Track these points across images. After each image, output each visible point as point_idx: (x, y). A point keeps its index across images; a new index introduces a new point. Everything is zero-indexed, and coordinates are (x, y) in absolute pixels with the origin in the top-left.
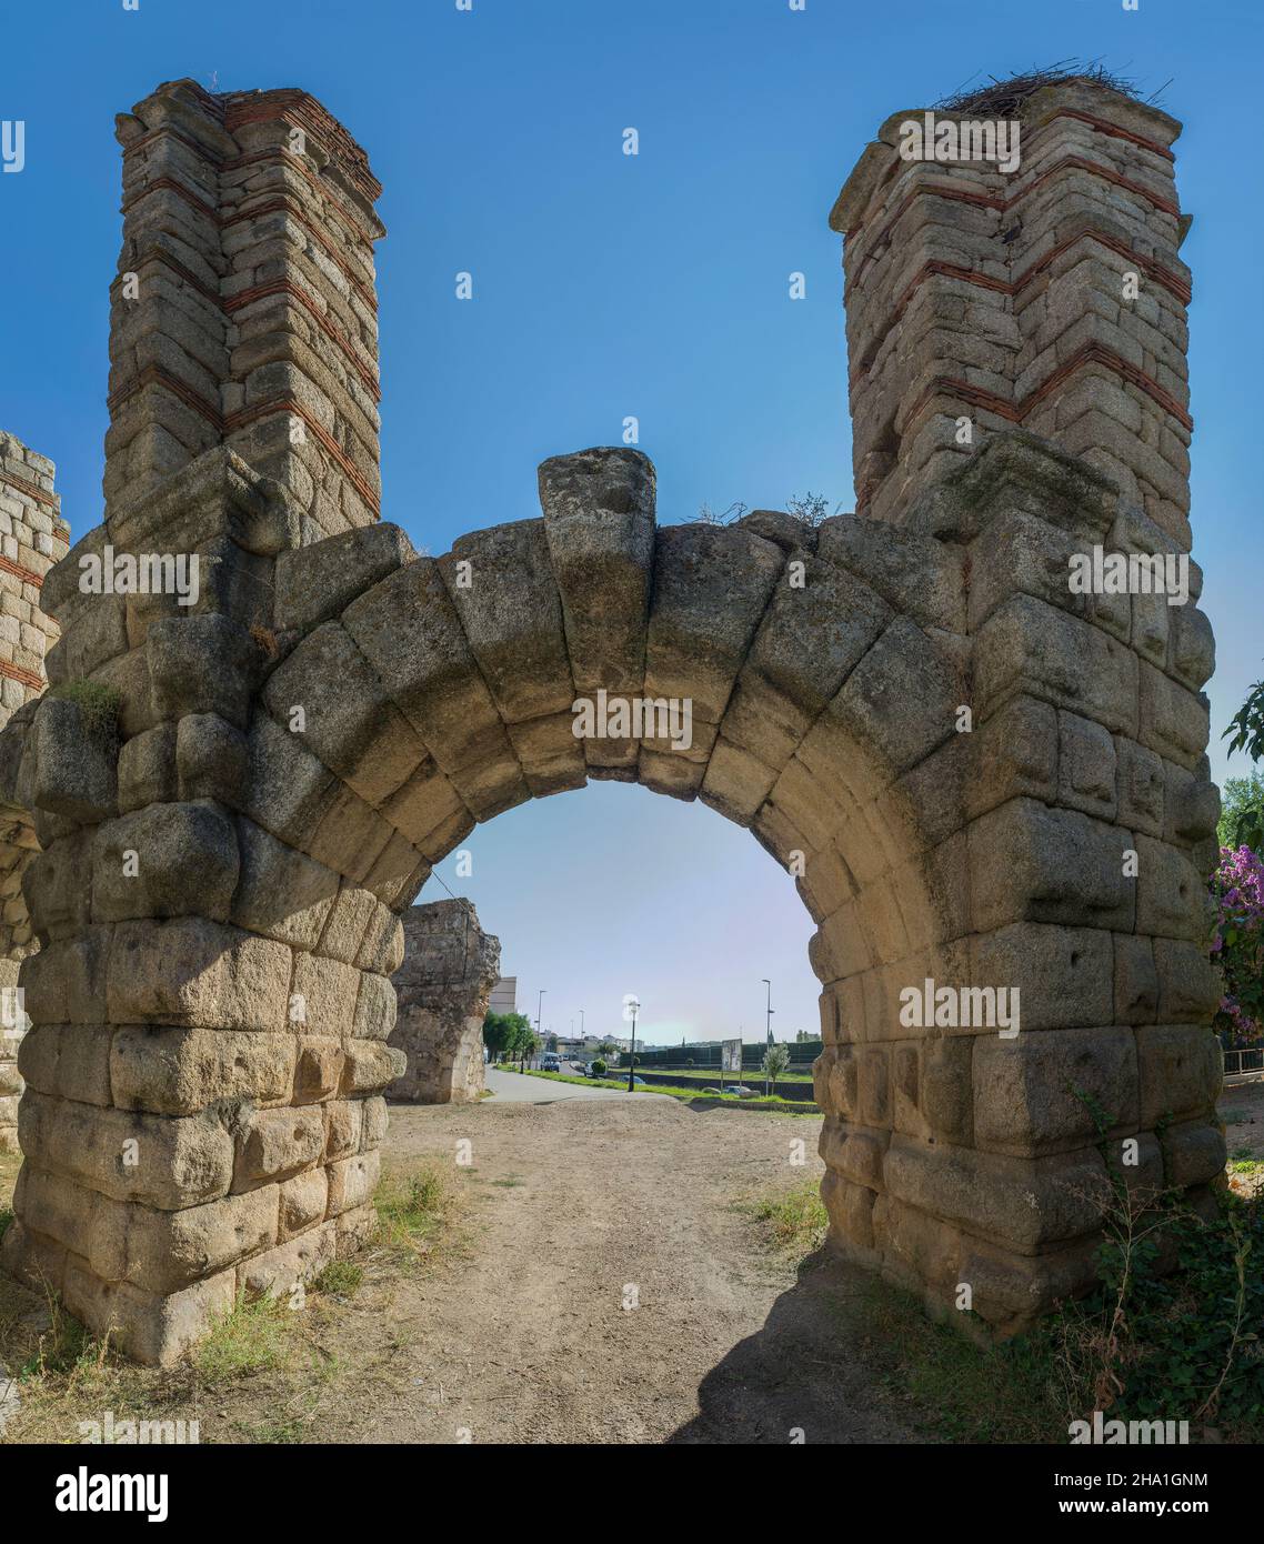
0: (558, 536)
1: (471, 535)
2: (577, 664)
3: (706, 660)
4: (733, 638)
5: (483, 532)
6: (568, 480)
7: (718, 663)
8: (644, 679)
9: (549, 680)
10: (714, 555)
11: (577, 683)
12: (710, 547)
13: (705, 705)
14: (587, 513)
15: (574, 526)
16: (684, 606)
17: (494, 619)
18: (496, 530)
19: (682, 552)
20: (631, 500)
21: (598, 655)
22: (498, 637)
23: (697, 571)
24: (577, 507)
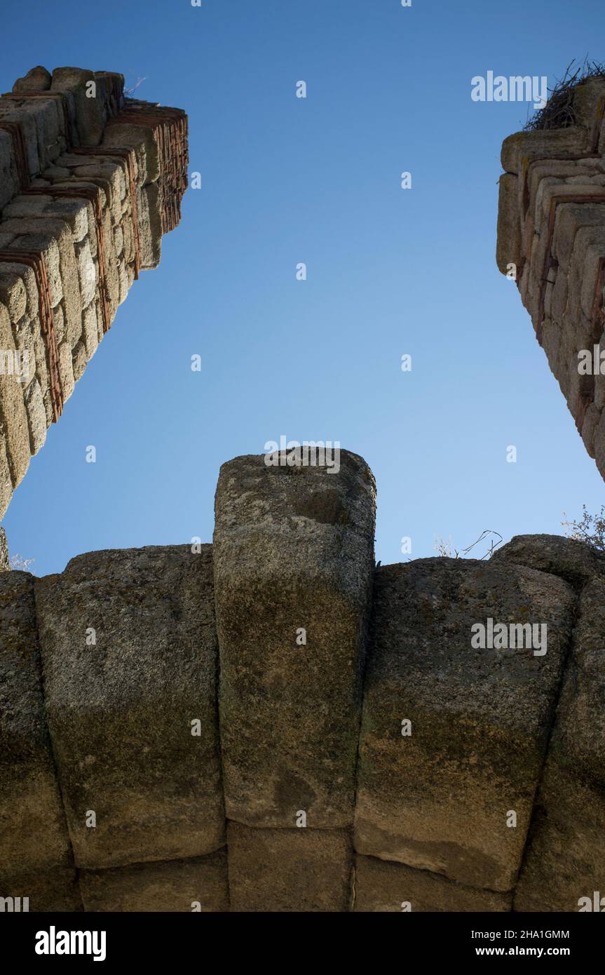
0: (230, 548)
1: (100, 553)
2: (234, 768)
3: (473, 760)
4: (518, 715)
5: (119, 551)
6: (258, 480)
7: (495, 764)
8: (354, 802)
9: (177, 793)
10: (466, 597)
11: (230, 803)
12: (457, 587)
14: (277, 520)
15: (256, 536)
16: (425, 670)
17: (100, 672)
19: (415, 595)
20: (340, 508)
21: (273, 752)
22: (99, 700)
23: (442, 619)
24: (264, 512)
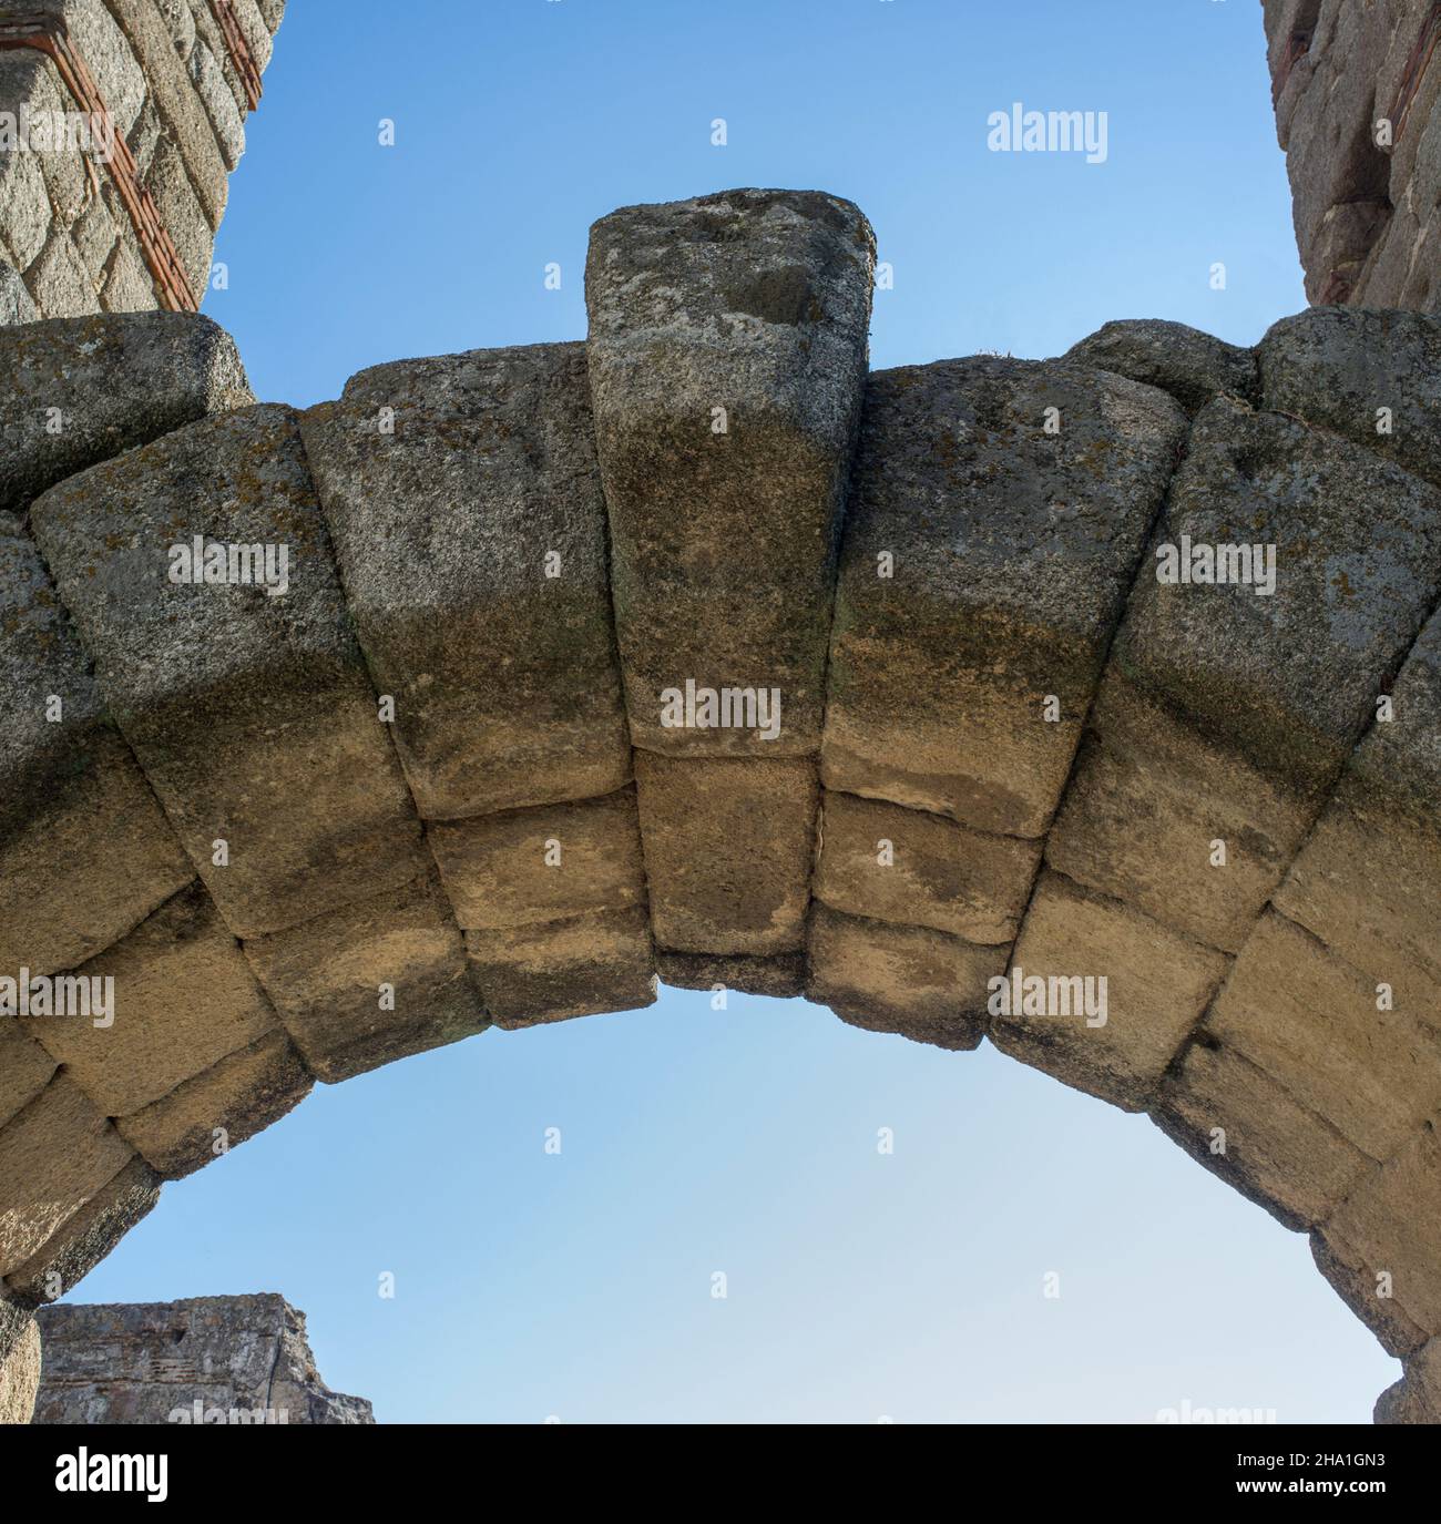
0: (617, 367)
1: (396, 366)
2: (640, 680)
3: (999, 669)
4: (1070, 608)
5: (427, 361)
6: (661, 251)
7: (1031, 676)
8: (821, 723)
9: (558, 716)
10: (1014, 423)
11: (637, 727)
12: (1002, 405)
13: (1002, 788)
14: (697, 319)
15: (660, 348)
16: (935, 538)
17: (424, 555)
18: (463, 360)
19: (931, 421)
20: (809, 296)
21: (698, 657)
22: (429, 597)
23: (971, 458)
24: (673, 307)
